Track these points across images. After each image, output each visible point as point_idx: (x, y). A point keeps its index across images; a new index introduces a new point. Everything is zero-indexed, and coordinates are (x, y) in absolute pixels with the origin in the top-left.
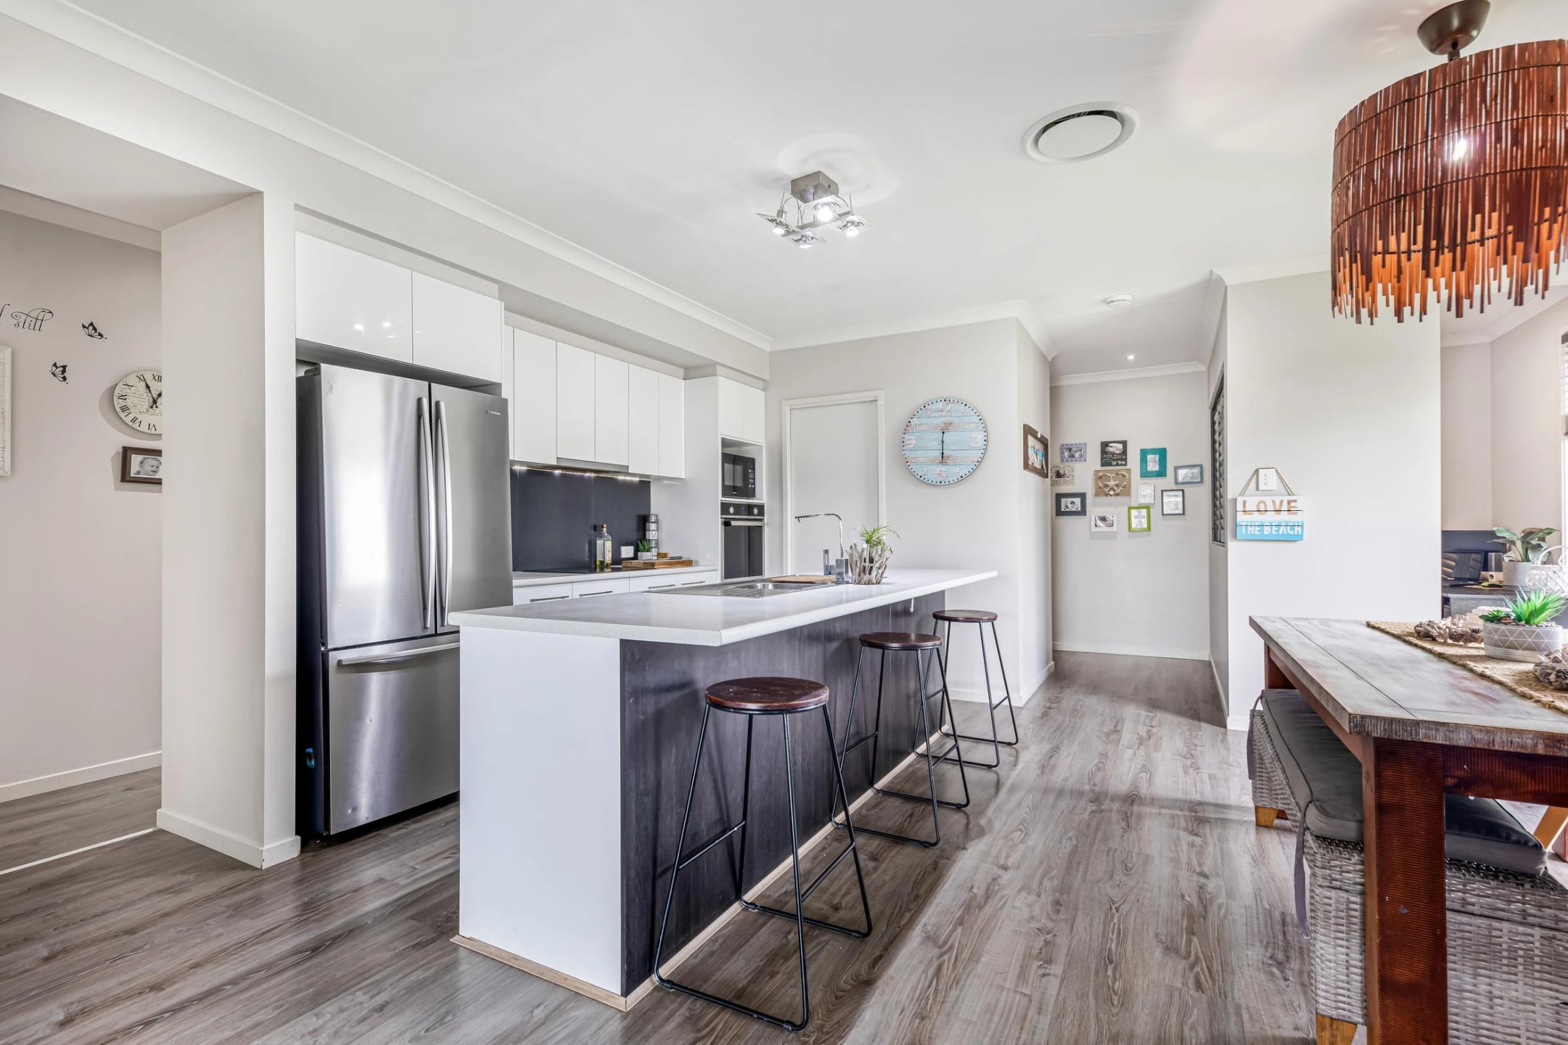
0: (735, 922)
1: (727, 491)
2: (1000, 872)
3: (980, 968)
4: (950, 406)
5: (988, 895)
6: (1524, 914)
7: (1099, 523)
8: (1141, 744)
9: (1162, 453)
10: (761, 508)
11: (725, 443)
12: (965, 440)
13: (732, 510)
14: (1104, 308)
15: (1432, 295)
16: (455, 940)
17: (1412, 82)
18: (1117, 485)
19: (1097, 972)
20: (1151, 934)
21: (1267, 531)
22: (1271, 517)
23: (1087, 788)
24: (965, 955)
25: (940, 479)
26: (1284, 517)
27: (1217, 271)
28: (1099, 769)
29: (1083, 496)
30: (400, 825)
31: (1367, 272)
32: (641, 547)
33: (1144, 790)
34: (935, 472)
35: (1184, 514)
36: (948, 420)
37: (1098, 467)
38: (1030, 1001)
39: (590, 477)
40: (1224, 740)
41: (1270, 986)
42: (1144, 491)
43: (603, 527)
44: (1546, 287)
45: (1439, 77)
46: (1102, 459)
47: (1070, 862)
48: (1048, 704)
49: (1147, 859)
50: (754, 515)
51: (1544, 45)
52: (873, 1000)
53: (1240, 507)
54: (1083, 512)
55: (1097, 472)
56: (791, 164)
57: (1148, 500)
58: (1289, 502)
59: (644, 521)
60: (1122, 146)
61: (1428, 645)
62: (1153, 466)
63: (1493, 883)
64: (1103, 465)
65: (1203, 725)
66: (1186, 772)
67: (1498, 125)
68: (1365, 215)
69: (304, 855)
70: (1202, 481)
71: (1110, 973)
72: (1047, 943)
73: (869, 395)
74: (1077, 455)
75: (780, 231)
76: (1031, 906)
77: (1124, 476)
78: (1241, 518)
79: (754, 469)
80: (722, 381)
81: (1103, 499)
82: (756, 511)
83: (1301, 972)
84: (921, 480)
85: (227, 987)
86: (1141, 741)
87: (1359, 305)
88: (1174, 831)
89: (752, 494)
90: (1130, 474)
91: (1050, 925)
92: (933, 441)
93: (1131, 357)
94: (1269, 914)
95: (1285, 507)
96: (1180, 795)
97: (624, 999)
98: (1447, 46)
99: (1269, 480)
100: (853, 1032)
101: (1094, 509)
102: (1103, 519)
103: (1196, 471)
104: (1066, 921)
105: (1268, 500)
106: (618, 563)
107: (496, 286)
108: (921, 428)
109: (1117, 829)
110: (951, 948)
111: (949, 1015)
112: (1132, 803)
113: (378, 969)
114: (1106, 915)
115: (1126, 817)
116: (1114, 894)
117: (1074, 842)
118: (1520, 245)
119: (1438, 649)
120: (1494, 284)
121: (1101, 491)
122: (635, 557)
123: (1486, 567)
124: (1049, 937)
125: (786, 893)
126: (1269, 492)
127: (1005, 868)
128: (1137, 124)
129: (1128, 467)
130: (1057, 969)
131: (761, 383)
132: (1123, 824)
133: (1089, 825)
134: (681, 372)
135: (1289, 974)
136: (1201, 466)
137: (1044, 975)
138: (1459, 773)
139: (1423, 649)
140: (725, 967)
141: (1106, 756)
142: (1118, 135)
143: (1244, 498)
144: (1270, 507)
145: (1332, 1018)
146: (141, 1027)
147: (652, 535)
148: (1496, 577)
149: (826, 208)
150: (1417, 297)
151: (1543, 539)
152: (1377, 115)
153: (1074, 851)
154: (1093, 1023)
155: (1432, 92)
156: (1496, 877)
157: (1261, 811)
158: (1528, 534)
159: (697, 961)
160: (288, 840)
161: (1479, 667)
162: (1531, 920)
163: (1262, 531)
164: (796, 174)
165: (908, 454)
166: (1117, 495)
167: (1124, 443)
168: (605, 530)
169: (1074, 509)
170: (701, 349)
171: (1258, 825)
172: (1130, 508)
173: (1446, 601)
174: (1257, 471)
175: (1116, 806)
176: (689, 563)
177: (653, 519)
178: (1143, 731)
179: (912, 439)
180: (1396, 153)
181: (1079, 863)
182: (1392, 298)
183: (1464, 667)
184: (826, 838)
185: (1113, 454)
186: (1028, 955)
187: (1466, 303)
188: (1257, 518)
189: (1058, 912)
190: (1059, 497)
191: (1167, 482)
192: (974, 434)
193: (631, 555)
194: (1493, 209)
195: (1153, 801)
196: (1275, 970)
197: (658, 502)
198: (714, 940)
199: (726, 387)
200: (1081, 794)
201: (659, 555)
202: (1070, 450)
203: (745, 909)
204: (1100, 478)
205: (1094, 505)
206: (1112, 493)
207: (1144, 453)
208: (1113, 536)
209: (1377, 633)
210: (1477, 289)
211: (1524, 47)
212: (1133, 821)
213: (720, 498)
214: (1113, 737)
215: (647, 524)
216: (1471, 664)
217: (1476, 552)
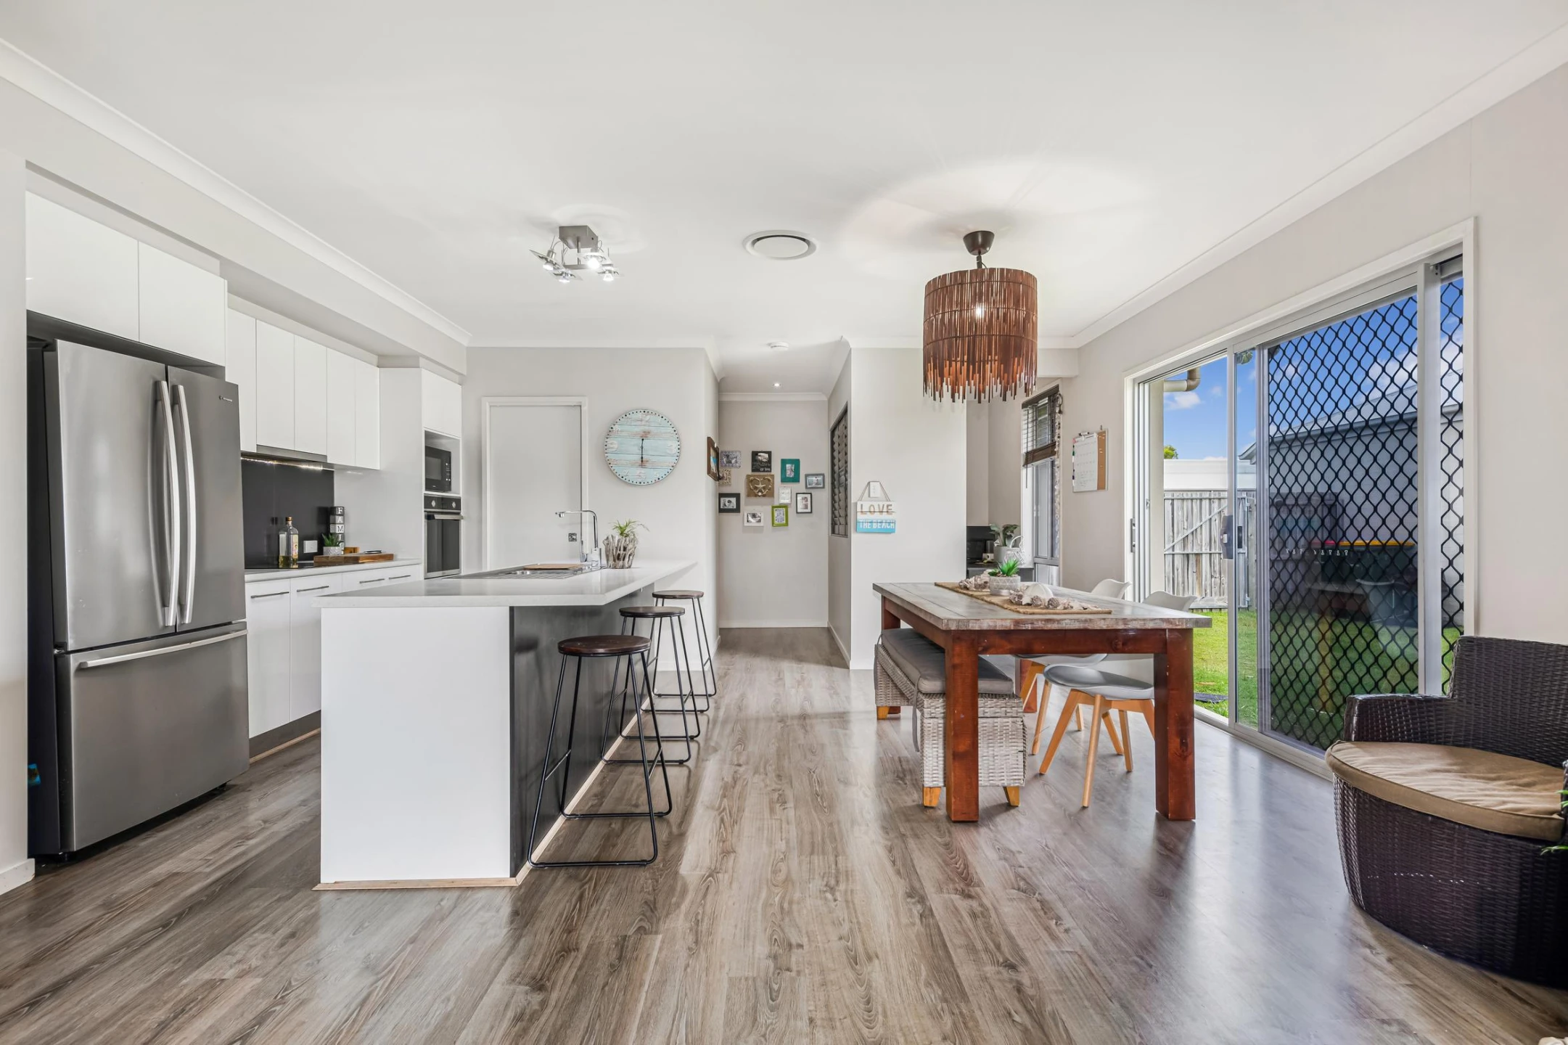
0: (564, 828)
1: (430, 484)
2: (738, 768)
3: (746, 814)
4: (648, 417)
5: (735, 781)
6: (1006, 712)
7: (750, 519)
8: (799, 685)
9: (796, 463)
10: (458, 501)
11: (429, 436)
12: (661, 447)
13: (434, 504)
14: (769, 349)
15: (967, 388)
16: (318, 887)
17: (963, 273)
18: (764, 488)
19: (812, 801)
20: (836, 780)
21: (875, 526)
22: (877, 516)
23: (774, 715)
24: (735, 809)
25: (640, 480)
26: (885, 516)
27: (846, 337)
28: (777, 703)
29: (737, 496)
30: (143, 836)
31: (942, 376)
32: (327, 541)
33: (809, 711)
34: (634, 473)
35: (811, 512)
36: (647, 428)
37: (750, 472)
38: (781, 821)
39: (272, 465)
40: (849, 675)
41: (899, 788)
42: (784, 494)
43: (287, 520)
44: (1015, 394)
45: (974, 276)
46: (753, 465)
47: (778, 755)
48: (726, 667)
49: (823, 746)
50: (452, 508)
51: (1016, 271)
52: (689, 841)
53: (859, 509)
54: (737, 510)
55: (748, 476)
56: (567, 215)
57: (787, 501)
58: (888, 506)
59: (327, 514)
60: (809, 257)
61: (965, 592)
62: (790, 474)
63: (995, 700)
64: (753, 471)
65: (835, 668)
66: (831, 697)
67: (998, 309)
68: (941, 342)
69: (41, 878)
70: (824, 487)
71: (819, 800)
72: (780, 795)
73: (574, 401)
74: (733, 461)
75: (549, 268)
76: (763, 780)
77: (769, 480)
78: (860, 517)
79: (450, 463)
80: (425, 373)
81: (753, 499)
82: (454, 505)
83: (912, 780)
84: (622, 480)
85: (96, 966)
86: (799, 683)
87: (935, 389)
88: (834, 729)
89: (447, 487)
90: (773, 479)
91: (779, 787)
92: (633, 446)
93: (777, 385)
94: (893, 759)
95: (885, 510)
96: (832, 711)
97: (514, 879)
98: (977, 251)
99: (876, 490)
100: (685, 857)
101: (746, 508)
102: (754, 516)
103: (820, 478)
104: (787, 783)
105: (876, 504)
106: (306, 560)
107: (217, 262)
108: (624, 434)
109: (800, 734)
110: (724, 809)
111: (739, 836)
112: (805, 718)
113: (256, 920)
114: (809, 776)
115: (804, 727)
116: (811, 766)
117: (777, 745)
118: (1006, 375)
119: (970, 593)
120: (995, 387)
121: (752, 493)
122: (320, 551)
123: (985, 551)
124: (780, 792)
125: (592, 806)
126: (876, 499)
127: (740, 765)
128: (818, 247)
129: (772, 473)
130: (791, 804)
131: (457, 377)
132: (803, 731)
133: (782, 735)
134: (375, 359)
135: (907, 782)
136: (823, 475)
137: (784, 809)
138: (984, 644)
139: (964, 594)
140: (577, 849)
141: (779, 694)
142: (804, 251)
143: (861, 503)
144: (877, 510)
145: (930, 788)
146: (27, 1008)
147: (338, 529)
148: (990, 557)
149: (594, 259)
150: (961, 388)
151: (1012, 532)
152: (947, 287)
153: (779, 750)
154: (818, 822)
155: (971, 283)
156: (996, 698)
157: (881, 709)
158: (1006, 528)
159: (551, 852)
160: (24, 862)
161: (988, 599)
162: (1008, 715)
163: (872, 526)
164: (566, 222)
165: (611, 456)
166: (764, 496)
167: (769, 453)
168: (290, 523)
169: (731, 507)
170: (407, 340)
171: (878, 719)
172: (773, 507)
173: (968, 572)
174: (869, 483)
175: (795, 722)
176: (389, 557)
177: (340, 511)
178: (798, 676)
179: (614, 443)
180: (955, 311)
181: (784, 755)
182: (950, 387)
183: (982, 600)
184: (602, 771)
185: (761, 462)
186: (771, 802)
187: (983, 395)
188: (869, 517)
189: (781, 780)
190: (721, 495)
191: (800, 486)
192: (670, 443)
193: (315, 550)
194: (995, 355)
195: (816, 716)
196: (901, 782)
197: (342, 495)
198: (556, 838)
199: (430, 380)
200: (771, 719)
201: (346, 550)
202: (728, 456)
203: (568, 820)
204: (752, 481)
205: (746, 504)
206: (760, 494)
207: (784, 462)
208: (758, 530)
209: (941, 589)
210: (987, 388)
211: (1008, 270)
212: (808, 728)
213: (424, 492)
214: (780, 682)
215: (331, 517)
216: (985, 598)
217: (980, 541)
